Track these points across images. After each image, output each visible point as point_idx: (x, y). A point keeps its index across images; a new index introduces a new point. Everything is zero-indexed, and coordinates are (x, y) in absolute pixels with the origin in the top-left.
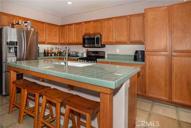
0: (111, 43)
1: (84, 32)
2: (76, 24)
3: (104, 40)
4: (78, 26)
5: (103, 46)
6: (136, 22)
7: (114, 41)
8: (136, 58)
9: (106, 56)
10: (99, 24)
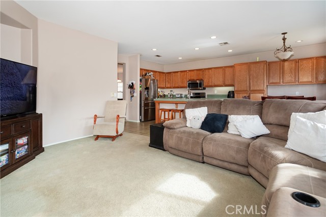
0: (212, 86)
1: (189, 78)
2: (181, 72)
3: (205, 84)
4: (183, 73)
5: (204, 89)
6: (228, 71)
7: (213, 84)
8: (229, 96)
9: (206, 97)
10: (201, 72)
